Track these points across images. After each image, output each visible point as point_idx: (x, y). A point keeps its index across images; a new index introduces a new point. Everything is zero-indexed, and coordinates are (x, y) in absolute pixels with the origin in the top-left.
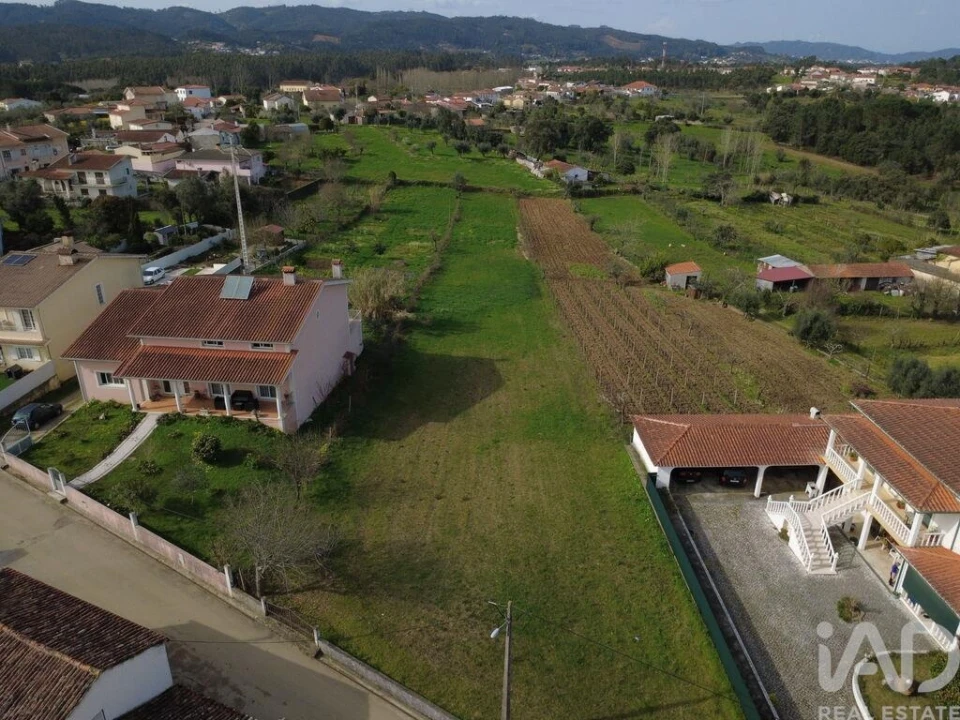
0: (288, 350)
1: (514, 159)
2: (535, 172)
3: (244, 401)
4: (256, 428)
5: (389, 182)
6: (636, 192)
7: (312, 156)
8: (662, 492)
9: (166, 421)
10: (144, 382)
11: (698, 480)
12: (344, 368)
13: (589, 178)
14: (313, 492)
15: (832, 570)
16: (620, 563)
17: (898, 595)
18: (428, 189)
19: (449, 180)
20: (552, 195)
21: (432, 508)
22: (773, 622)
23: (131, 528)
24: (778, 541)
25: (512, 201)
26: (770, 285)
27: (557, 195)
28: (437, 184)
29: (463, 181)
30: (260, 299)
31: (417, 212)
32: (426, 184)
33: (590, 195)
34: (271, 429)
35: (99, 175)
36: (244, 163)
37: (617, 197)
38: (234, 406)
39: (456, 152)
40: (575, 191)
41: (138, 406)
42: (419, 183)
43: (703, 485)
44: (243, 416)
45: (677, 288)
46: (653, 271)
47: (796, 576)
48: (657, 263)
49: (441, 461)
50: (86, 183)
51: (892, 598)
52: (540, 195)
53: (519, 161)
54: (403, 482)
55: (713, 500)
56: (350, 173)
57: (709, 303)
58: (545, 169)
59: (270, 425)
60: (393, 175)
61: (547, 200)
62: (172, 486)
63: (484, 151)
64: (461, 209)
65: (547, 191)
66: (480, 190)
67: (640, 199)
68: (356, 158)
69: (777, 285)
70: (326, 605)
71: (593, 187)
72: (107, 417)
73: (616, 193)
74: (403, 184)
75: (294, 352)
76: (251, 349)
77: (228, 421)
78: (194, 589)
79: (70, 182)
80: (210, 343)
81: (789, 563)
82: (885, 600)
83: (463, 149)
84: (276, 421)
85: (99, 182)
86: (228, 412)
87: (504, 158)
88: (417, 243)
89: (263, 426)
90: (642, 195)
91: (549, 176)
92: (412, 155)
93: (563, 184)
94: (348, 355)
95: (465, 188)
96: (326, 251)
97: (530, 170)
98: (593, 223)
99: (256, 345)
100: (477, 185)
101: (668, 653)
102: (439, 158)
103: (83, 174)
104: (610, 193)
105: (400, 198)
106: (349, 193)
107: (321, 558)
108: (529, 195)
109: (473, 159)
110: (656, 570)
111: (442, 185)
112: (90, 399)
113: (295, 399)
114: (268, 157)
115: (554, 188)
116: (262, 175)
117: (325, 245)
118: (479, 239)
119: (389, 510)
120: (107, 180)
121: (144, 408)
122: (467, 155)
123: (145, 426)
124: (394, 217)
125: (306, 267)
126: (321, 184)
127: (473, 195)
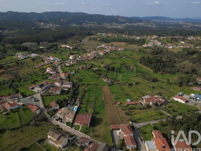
0: (89, 122)
3: (86, 125)
4: (87, 127)
5: (87, 85)
8: (111, 130)
13: (111, 82)
18: (92, 85)
19: (94, 84)
22: (115, 138)
31: (91, 90)
36: (70, 84)
45: (118, 105)
52: (105, 86)
53: (102, 78)
54: (96, 130)
56: (82, 83)
57: (120, 108)
58: (106, 81)
62: (85, 131)
64: (96, 89)
67: (117, 85)
68: (82, 79)
69: (127, 105)
70: (95, 138)
71: (111, 84)
72: (78, 126)
74: (89, 84)
82: (121, 136)
88: (92, 98)
92: (89, 78)
97: (104, 80)
102: (92, 78)
105: (89, 87)
106: (83, 87)
107: (94, 135)
109: (97, 78)
112: (76, 125)
115: (107, 84)
118: (98, 96)
120: (59, 91)
123: (81, 127)
124: (89, 91)
125: (83, 104)
126: (79, 86)
127: (97, 86)
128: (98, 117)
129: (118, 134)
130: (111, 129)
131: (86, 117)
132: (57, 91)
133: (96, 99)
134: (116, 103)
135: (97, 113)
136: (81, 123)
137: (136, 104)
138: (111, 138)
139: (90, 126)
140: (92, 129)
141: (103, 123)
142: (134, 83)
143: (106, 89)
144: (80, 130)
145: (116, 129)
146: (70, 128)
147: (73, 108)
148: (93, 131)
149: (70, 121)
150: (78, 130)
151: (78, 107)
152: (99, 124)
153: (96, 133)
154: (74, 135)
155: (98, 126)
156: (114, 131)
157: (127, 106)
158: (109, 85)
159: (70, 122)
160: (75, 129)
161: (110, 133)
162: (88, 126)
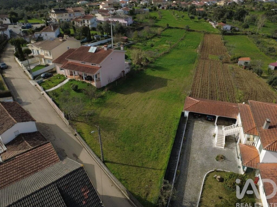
0: (99, 67)
1: (208, 22)
2: (214, 26)
3: (89, 78)
4: (89, 85)
5: (166, 27)
6: (246, 34)
7: (147, 18)
9: (71, 80)
10: (69, 70)
11: (199, 117)
12: (121, 74)
13: (231, 29)
14: (95, 102)
15: (223, 148)
16: (160, 132)
17: (239, 158)
18: (178, 30)
19: (184, 27)
20: (216, 34)
21: (122, 110)
22: (195, 156)
24: (212, 137)
25: (202, 35)
26: (273, 68)
27: (218, 34)
28: (181, 28)
29: (189, 28)
30: (98, 53)
31: (171, 36)
32: (177, 28)
33: (229, 34)
34: (93, 86)
35: (88, 21)
36: (126, 19)
37: (239, 36)
38: (85, 79)
39: (190, 19)
40: (225, 33)
41: (66, 76)
42: (175, 28)
43: (201, 119)
44: (87, 82)
45: (241, 65)
46: (234, 59)
47: (210, 147)
48: (236, 57)
49: (132, 100)
50: (85, 23)
51: (237, 158)
52: (212, 34)
53: (210, 22)
54: (118, 103)
55: (201, 123)
56: (156, 24)
57: (249, 71)
58: (217, 25)
59: (93, 85)
60: (168, 25)
61: (214, 35)
63: (199, 19)
64: (185, 36)
65: (215, 32)
66: (194, 31)
67: (247, 37)
68: (159, 19)
69: (276, 68)
70: (84, 127)
71: (231, 32)
72: (59, 78)
73: (239, 34)
75: (101, 67)
76: (91, 65)
77: (83, 82)
78: (58, 116)
79: (81, 22)
80: (83, 63)
81: (211, 143)
82: (235, 159)
83: (192, 18)
84: (94, 84)
85: (87, 23)
86: (84, 80)
87: (206, 21)
88: (166, 45)
89: (91, 85)
90: (248, 36)
91: (217, 27)
92: (176, 19)
93: (221, 30)
94: (123, 72)
95: (189, 30)
96: (138, 45)
97: (212, 25)
98: (225, 43)
99: (93, 64)
100: (193, 29)
101: (157, 154)
102: (184, 20)
103: (84, 20)
104: (237, 34)
105: (168, 32)
106: (153, 30)
107: (88, 116)
108: (209, 33)
109: (195, 21)
110: (169, 136)
111: (182, 29)
112: (58, 73)
113: (101, 79)
114: (134, 18)
115: (217, 31)
116: (131, 23)
117: (138, 43)
118: (186, 45)
119: (110, 109)
120: (90, 22)
121: (68, 77)
122: (193, 20)
123: (66, 81)
124: (164, 37)
127: (191, 32)
128: (157, 75)
129: (215, 140)
130: (187, 114)
131: (96, 51)
132: (86, 22)
133: (176, 48)
136: (71, 67)
138: (169, 147)
140: (103, 97)
144: (51, 89)
145: (210, 119)
146: (31, 78)
150: (48, 87)
155: (137, 95)
156: (199, 126)
161: (175, 128)
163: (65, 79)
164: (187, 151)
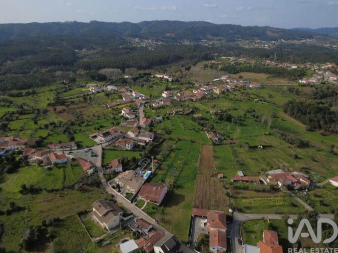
2: (208, 137)
3: (155, 202)
4: (156, 205)
5: (177, 140)
9: (148, 203)
13: (219, 140)
15: (203, 227)
16: (185, 223)
18: (185, 142)
19: (189, 140)
21: (171, 216)
23: (147, 215)
24: (200, 223)
26: (232, 181)
27: (211, 145)
31: (181, 149)
32: (184, 140)
33: (218, 145)
36: (151, 137)
45: (218, 179)
47: (200, 227)
52: (207, 144)
53: (205, 132)
54: (169, 213)
56: (170, 136)
58: (210, 136)
62: (149, 211)
64: (190, 149)
68: (172, 131)
69: (234, 181)
71: (219, 142)
72: (142, 202)
74: (180, 140)
77: (153, 204)
80: (152, 196)
81: (200, 225)
88: (180, 162)
93: (212, 142)
94: (165, 194)
95: (192, 142)
100: (195, 141)
101: (186, 230)
102: (189, 130)
104: (222, 144)
105: (179, 145)
106: (170, 143)
107: (162, 219)
108: (205, 144)
109: (196, 131)
110: (188, 224)
112: (140, 199)
113: (159, 202)
114: (154, 133)
118: (191, 159)
120: (129, 145)
123: (146, 203)
124: (177, 151)
125: (161, 169)
126: (164, 140)
127: (194, 144)
128: (179, 193)
129: (202, 224)
130: (193, 216)
131: (156, 189)
132: (127, 145)
133: (185, 164)
134: (216, 175)
135: (179, 187)
136: (147, 198)
137: (252, 182)
138: (189, 228)
139: (160, 205)
140: (163, 210)
141: (183, 203)
142: (261, 145)
143: (208, 150)
144: (142, 208)
145: (200, 217)
146: (130, 202)
147: (144, 174)
148: (163, 213)
149: (132, 191)
150: (140, 207)
151: (151, 174)
152: (177, 204)
153: (167, 218)
154: (132, 214)
155: (174, 207)
156: (197, 219)
157: (235, 183)
158: (214, 144)
159: (132, 194)
160: (136, 205)
161: (190, 221)
162: (158, 204)
163: (145, 202)
164: (194, 229)
